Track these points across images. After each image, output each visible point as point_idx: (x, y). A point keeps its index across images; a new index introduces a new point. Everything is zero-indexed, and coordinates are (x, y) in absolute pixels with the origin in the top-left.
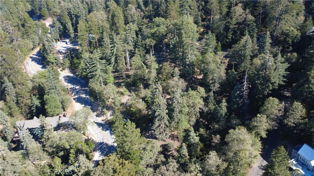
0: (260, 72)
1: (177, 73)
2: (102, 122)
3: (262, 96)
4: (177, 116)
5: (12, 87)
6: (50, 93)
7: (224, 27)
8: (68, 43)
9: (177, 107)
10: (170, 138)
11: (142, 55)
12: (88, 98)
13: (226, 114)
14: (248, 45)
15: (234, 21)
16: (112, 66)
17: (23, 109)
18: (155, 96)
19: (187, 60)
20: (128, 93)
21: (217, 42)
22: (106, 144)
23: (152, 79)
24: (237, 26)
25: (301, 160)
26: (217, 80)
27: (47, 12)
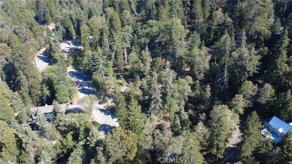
0: (238, 62)
1: (168, 65)
2: (104, 108)
3: (239, 81)
4: (169, 99)
5: (26, 80)
6: (59, 83)
7: (207, 29)
8: (71, 44)
9: (169, 92)
10: (163, 119)
11: (137, 51)
12: (90, 89)
13: (210, 98)
14: (227, 42)
15: (215, 23)
16: (112, 61)
17: (35, 98)
18: (152, 81)
19: (176, 54)
20: (126, 83)
21: (201, 41)
22: (109, 125)
23: (147, 71)
24: (218, 27)
25: (271, 129)
26: (202, 70)
27: (50, 18)
